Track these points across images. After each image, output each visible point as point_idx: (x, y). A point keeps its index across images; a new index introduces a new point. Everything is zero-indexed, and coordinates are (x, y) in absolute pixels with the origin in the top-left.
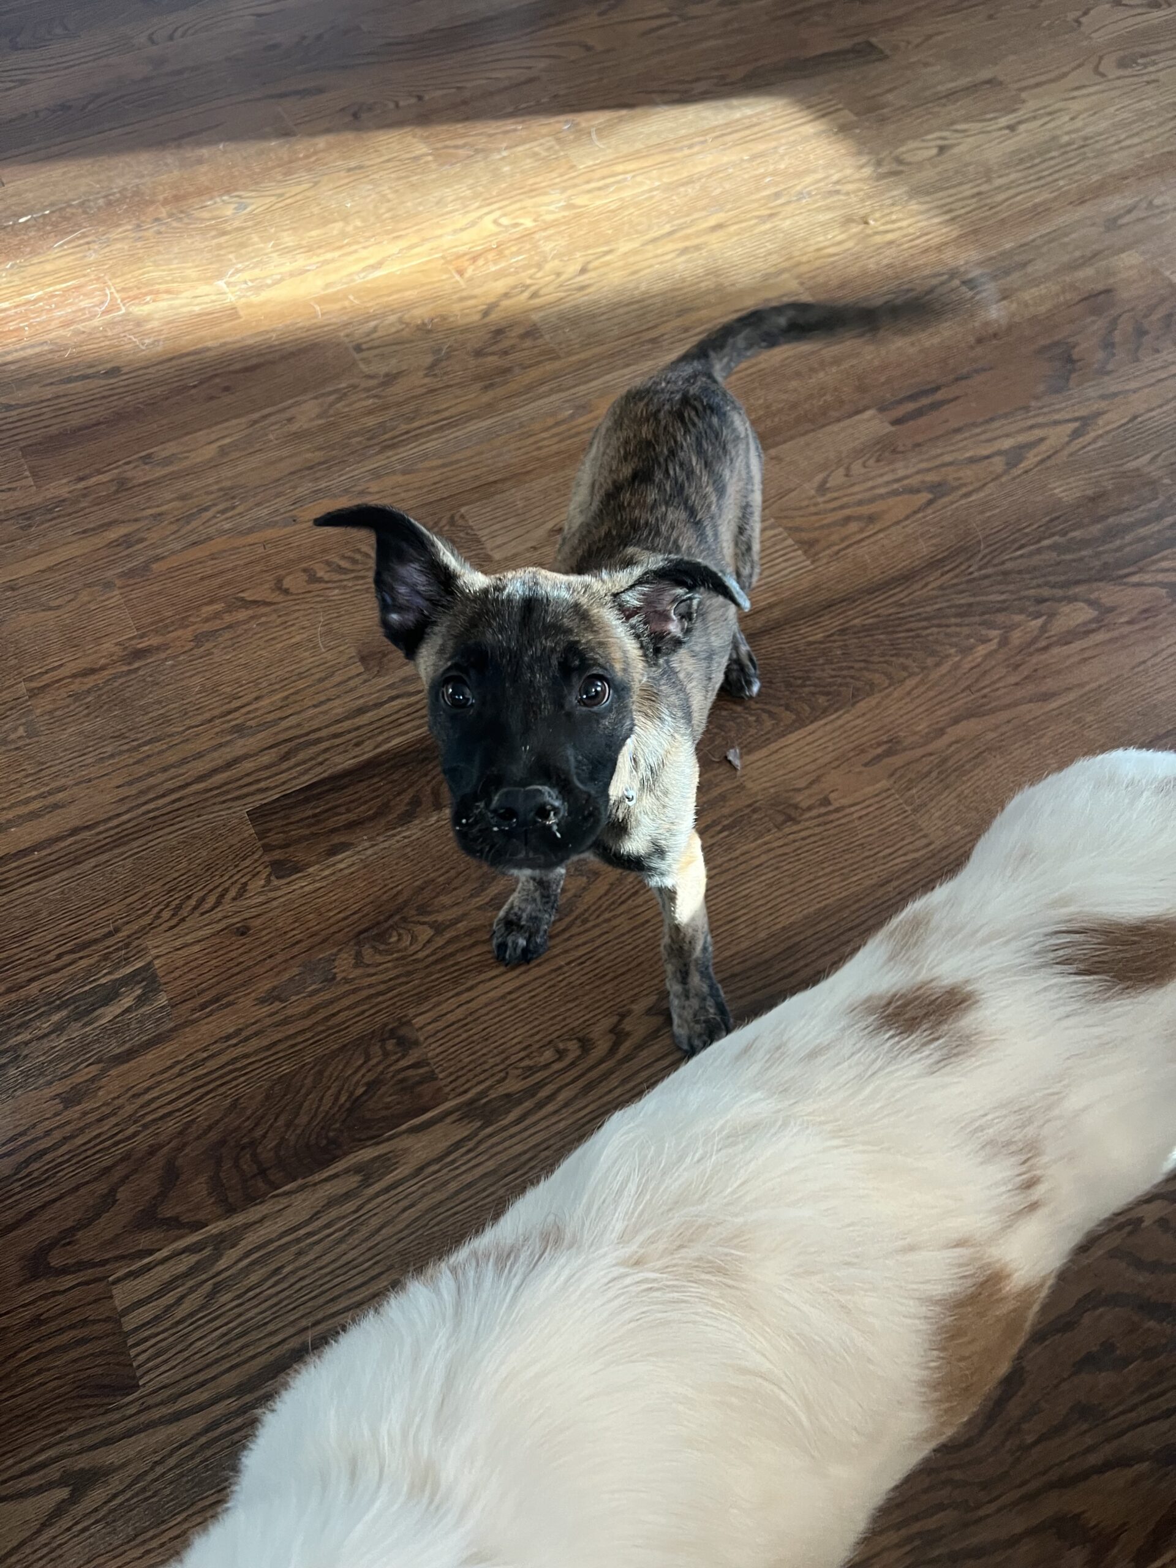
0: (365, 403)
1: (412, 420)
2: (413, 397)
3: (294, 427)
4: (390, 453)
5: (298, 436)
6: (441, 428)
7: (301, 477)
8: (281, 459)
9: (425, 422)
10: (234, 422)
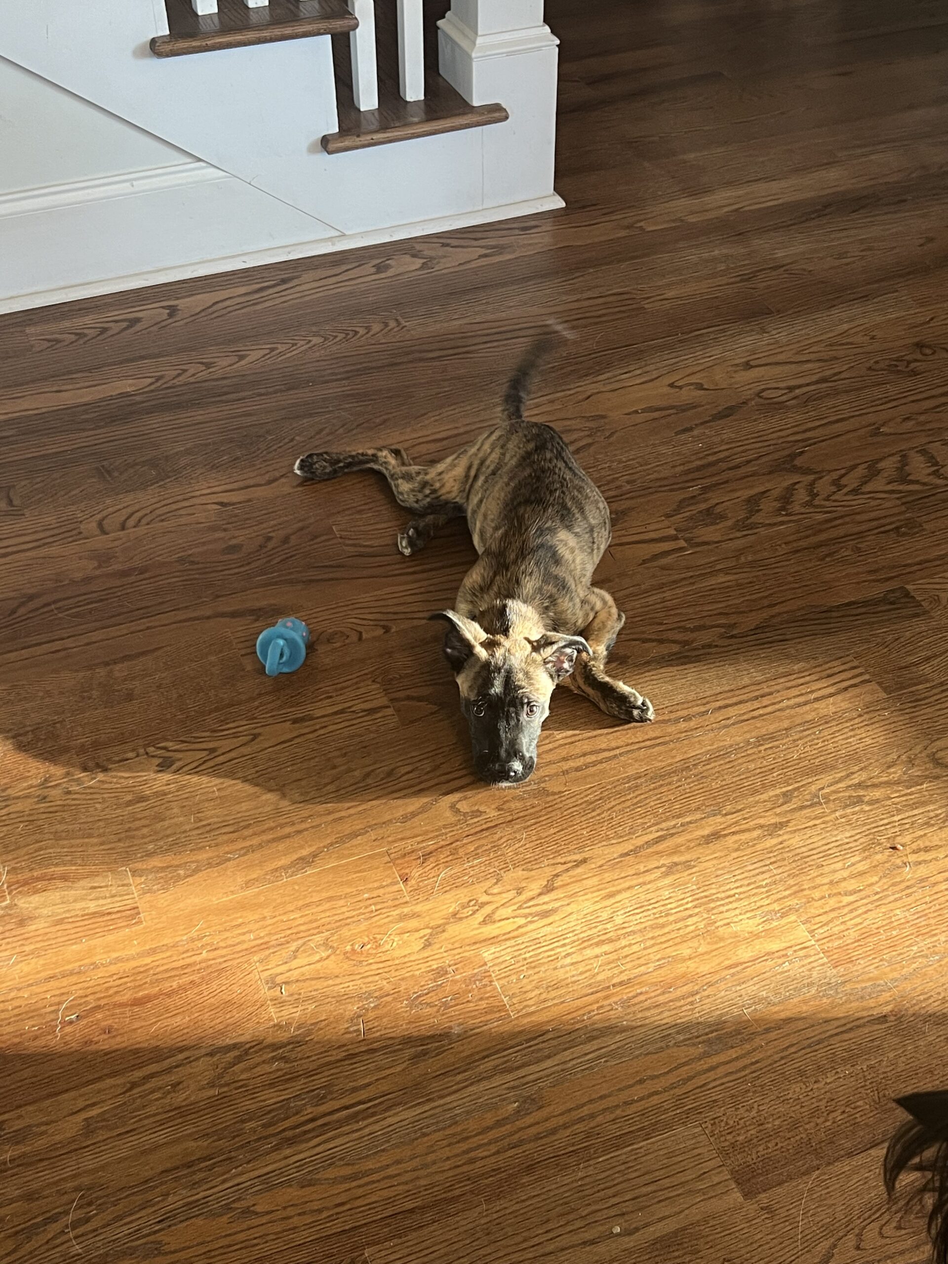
0: (267, 1068)
1: (321, 1100)
2: (328, 1064)
3: (179, 1098)
4: (288, 1152)
5: (182, 1112)
6: (355, 1117)
7: (176, 1179)
8: (156, 1148)
9: (336, 1104)
10: (109, 1082)
